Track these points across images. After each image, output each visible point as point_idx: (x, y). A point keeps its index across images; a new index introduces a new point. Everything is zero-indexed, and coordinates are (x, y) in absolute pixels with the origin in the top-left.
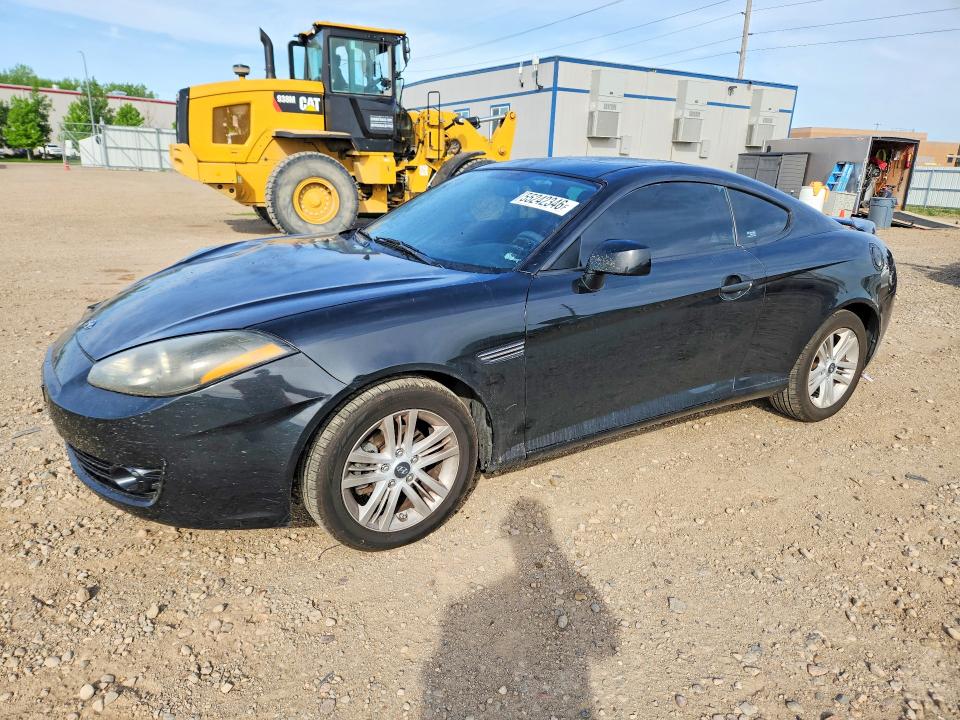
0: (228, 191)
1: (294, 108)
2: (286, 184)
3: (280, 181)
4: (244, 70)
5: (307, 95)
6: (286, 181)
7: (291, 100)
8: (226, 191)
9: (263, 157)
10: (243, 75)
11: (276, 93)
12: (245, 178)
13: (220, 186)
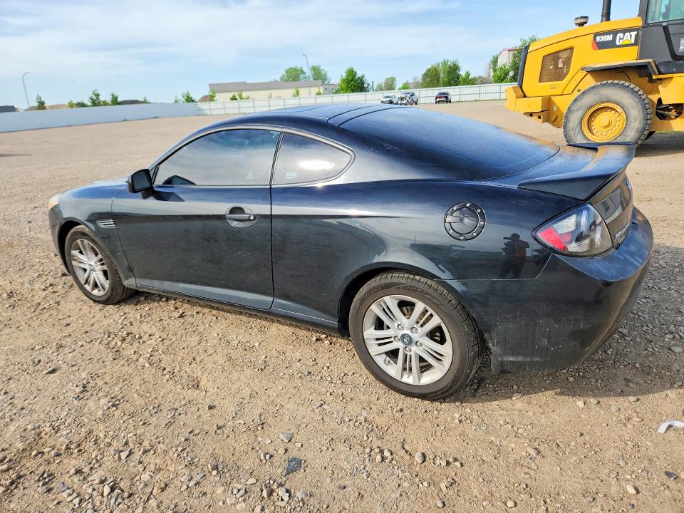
0: (537, 118)
1: (611, 44)
2: (578, 110)
3: (573, 108)
4: (583, 20)
5: (624, 31)
6: (578, 107)
7: (610, 38)
8: (535, 118)
9: (577, 89)
10: (581, 25)
11: (596, 35)
12: (560, 107)
13: (531, 115)
